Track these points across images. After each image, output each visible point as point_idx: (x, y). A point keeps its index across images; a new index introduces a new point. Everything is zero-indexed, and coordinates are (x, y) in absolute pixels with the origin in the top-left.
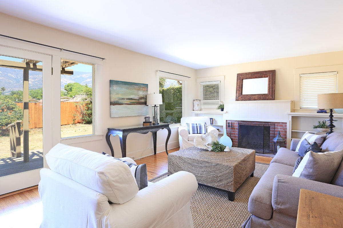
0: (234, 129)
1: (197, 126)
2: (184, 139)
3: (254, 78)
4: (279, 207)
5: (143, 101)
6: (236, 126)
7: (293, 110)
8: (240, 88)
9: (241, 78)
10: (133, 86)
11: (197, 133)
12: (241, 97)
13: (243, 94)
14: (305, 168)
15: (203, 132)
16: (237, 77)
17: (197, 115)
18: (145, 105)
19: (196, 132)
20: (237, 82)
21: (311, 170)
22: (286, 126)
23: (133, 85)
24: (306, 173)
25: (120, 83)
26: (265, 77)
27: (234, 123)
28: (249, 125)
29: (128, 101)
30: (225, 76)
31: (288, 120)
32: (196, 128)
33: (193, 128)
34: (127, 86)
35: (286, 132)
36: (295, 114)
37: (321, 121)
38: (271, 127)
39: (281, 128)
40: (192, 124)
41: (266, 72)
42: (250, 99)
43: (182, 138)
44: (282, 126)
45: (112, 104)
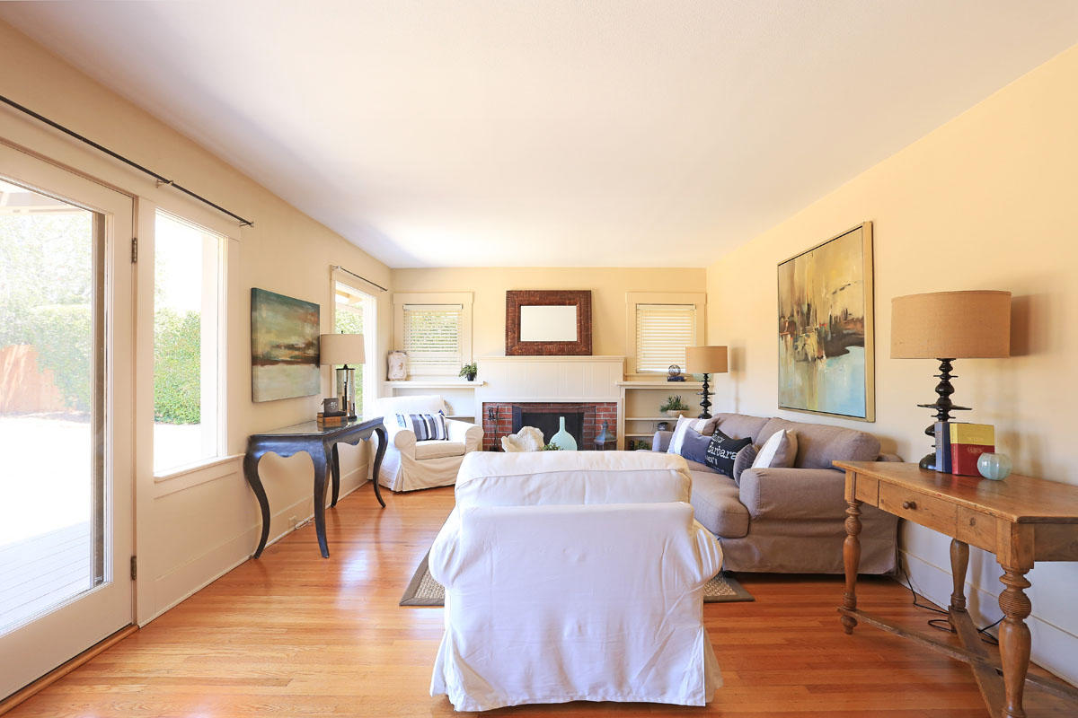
0: (504, 422)
1: (424, 421)
2: (405, 456)
3: (546, 304)
4: (763, 510)
5: (311, 352)
6: (508, 413)
7: (626, 378)
8: (513, 325)
9: (517, 300)
10: (295, 308)
11: (427, 439)
12: (516, 346)
13: (522, 340)
14: (776, 453)
15: (441, 434)
16: (507, 298)
17: (397, 392)
18: (314, 365)
19: (424, 436)
20: (507, 310)
21: (783, 456)
22: (615, 410)
23: (295, 305)
24: (777, 461)
25: (272, 298)
26: (570, 304)
27: (503, 410)
28: (540, 411)
29: (287, 352)
30: (474, 294)
31: (619, 398)
32: (422, 424)
33: (416, 424)
34: (285, 308)
35: (615, 422)
36: (631, 383)
37: (674, 396)
38: (586, 413)
39: (605, 415)
40: (411, 415)
41: (571, 292)
42: (539, 353)
43: (402, 454)
44: (607, 410)
45: (256, 360)
